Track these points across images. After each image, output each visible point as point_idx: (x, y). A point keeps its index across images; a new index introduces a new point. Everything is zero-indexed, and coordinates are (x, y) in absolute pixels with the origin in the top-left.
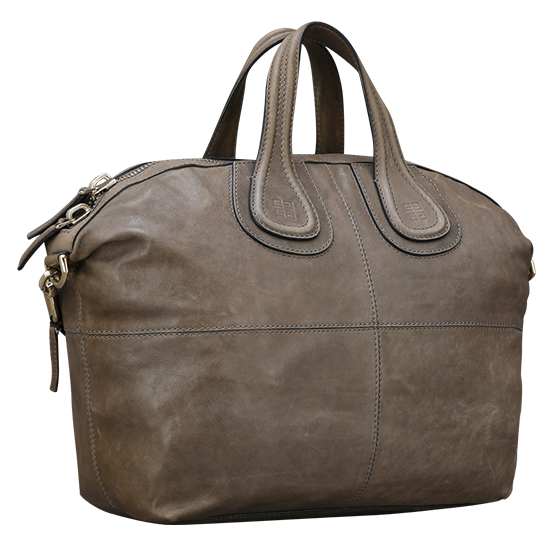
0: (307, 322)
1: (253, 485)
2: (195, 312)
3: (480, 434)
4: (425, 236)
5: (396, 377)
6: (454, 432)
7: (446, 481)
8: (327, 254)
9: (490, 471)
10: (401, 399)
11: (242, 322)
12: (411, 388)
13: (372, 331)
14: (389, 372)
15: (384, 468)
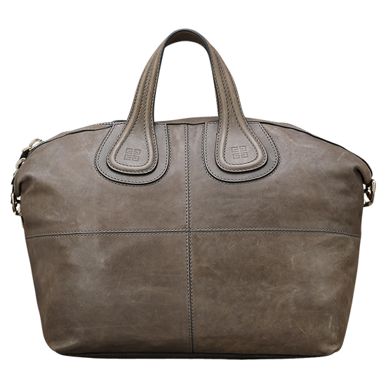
0: (132, 228)
1: (102, 333)
2: (57, 222)
3: (284, 306)
4: (240, 169)
5: (204, 265)
6: (260, 304)
7: (264, 338)
8: (157, 183)
9: (302, 332)
10: (210, 280)
11: (83, 228)
12: (219, 273)
13: (184, 233)
14: (198, 261)
15: (203, 326)
